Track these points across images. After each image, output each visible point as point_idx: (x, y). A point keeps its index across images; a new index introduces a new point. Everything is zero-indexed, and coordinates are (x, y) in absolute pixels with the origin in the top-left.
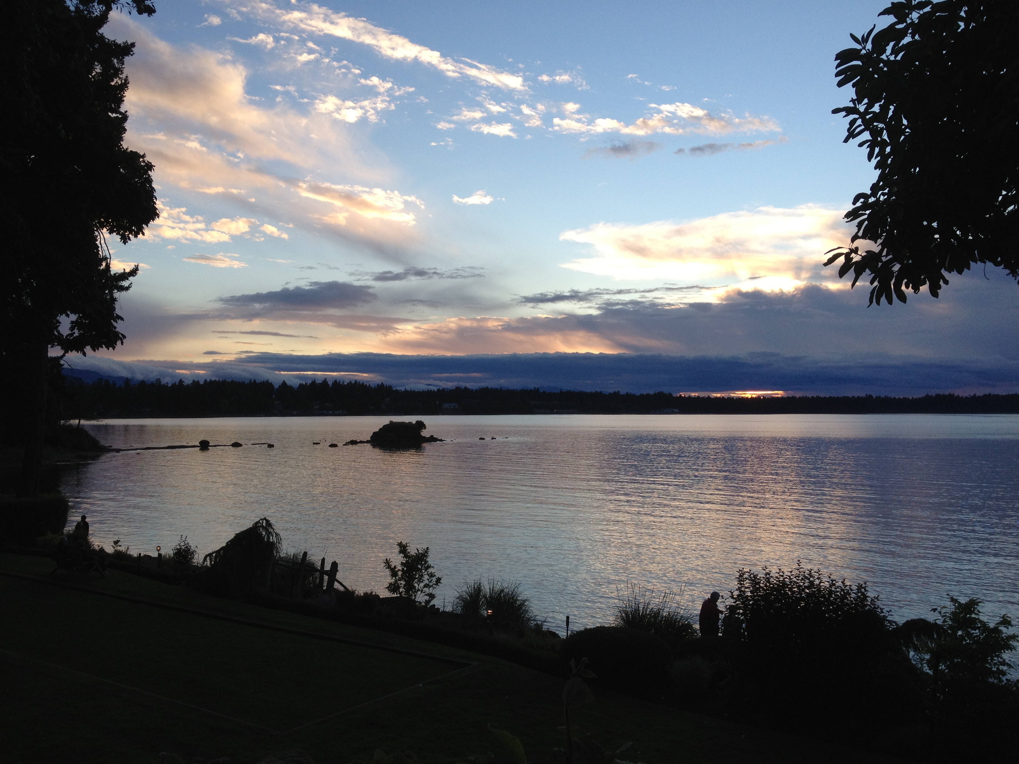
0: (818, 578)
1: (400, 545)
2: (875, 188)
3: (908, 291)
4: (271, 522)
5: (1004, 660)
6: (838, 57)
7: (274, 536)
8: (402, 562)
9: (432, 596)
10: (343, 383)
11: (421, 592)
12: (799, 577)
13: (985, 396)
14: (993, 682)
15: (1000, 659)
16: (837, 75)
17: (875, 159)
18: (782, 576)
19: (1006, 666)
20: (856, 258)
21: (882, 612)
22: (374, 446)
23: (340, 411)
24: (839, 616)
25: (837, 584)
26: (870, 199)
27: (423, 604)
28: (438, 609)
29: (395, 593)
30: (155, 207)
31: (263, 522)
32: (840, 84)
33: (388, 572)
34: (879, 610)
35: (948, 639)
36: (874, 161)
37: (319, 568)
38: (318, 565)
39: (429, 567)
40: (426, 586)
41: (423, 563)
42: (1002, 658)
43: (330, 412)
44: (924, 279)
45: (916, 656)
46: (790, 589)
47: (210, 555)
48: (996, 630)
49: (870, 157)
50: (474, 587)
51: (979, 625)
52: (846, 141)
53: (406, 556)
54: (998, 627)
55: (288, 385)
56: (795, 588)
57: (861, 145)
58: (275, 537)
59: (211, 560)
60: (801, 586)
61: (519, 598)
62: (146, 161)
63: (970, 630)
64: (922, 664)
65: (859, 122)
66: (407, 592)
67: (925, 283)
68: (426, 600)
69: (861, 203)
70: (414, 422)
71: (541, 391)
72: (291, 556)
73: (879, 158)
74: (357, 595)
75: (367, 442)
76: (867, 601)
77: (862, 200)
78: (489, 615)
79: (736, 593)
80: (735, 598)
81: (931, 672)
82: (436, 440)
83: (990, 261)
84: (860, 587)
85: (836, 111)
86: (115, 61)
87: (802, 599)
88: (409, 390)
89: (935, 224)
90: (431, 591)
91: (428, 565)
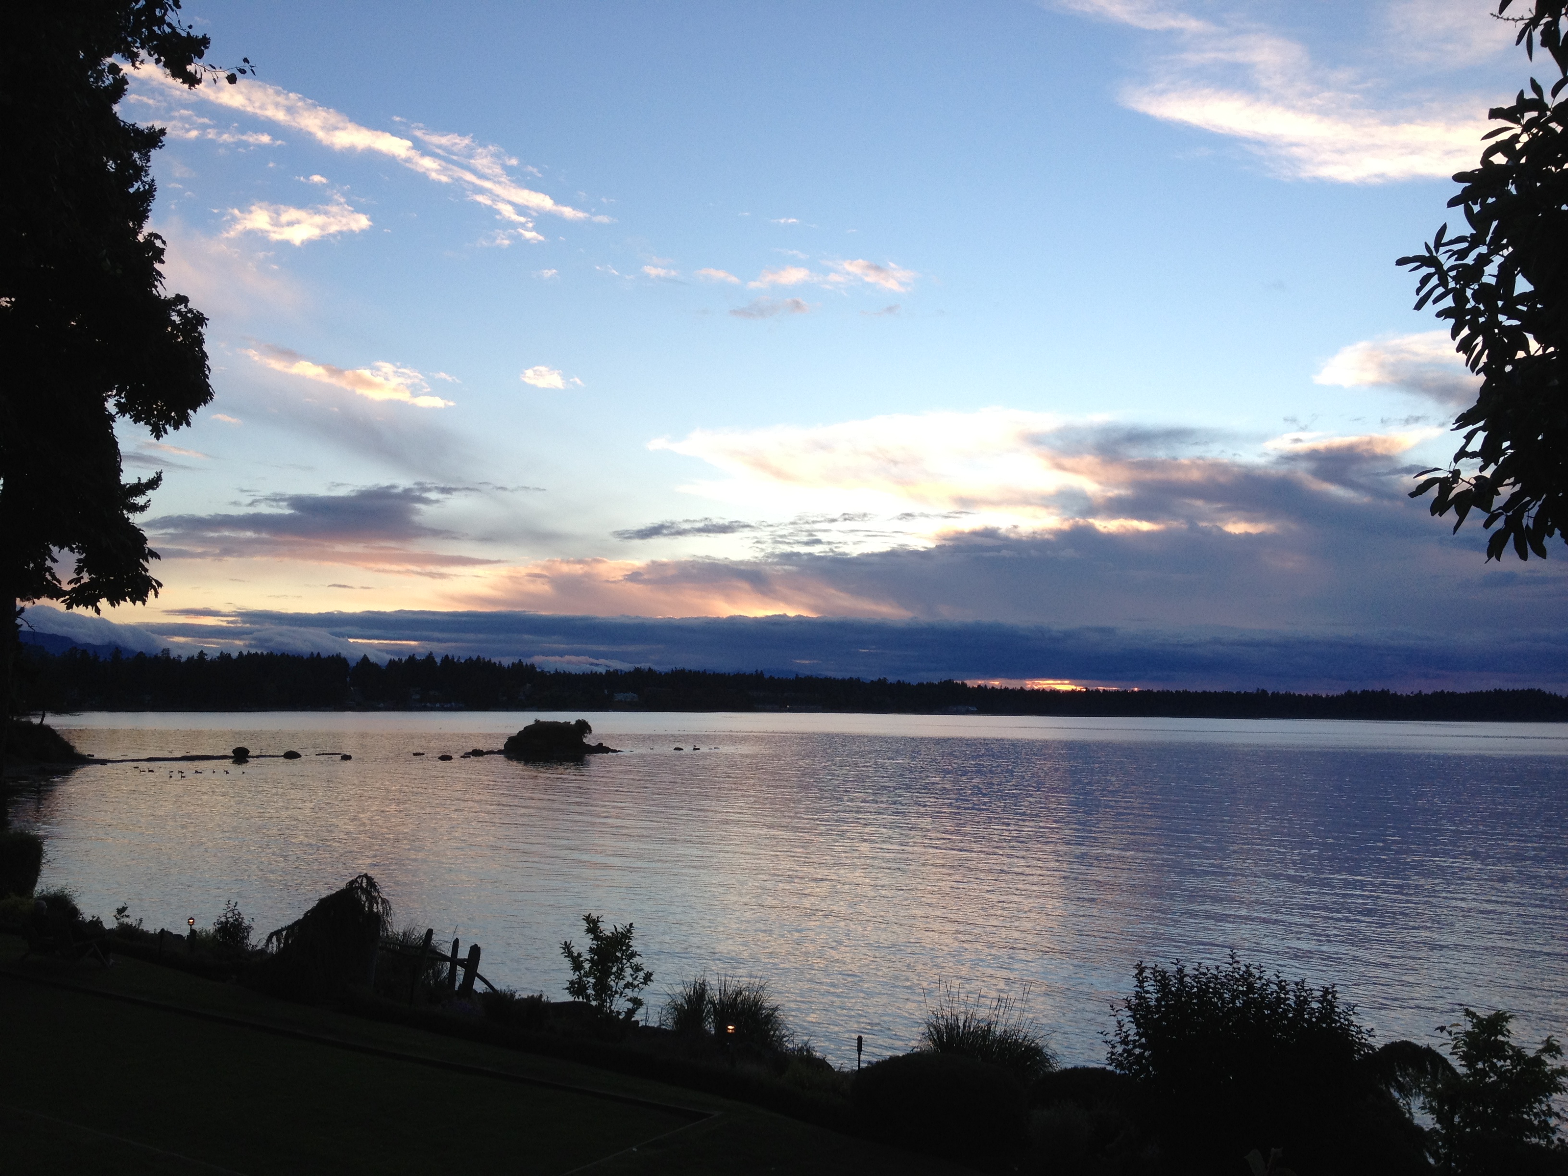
0: (1261, 978)
1: (588, 919)
4: (375, 881)
5: (1551, 1109)
7: (380, 903)
8: (590, 947)
9: (638, 1003)
11: (621, 995)
12: (1230, 976)
14: (1539, 1144)
15: (1543, 1107)
18: (1204, 974)
19: (1554, 1118)
21: (1359, 1032)
22: (510, 759)
23: (453, 704)
25: (1289, 987)
27: (624, 1016)
28: (640, 1024)
29: (581, 997)
30: (207, 383)
31: (362, 881)
33: (567, 964)
34: (1355, 1029)
37: (449, 955)
38: (448, 951)
39: (633, 955)
40: (627, 986)
41: (624, 948)
42: (1546, 1105)
43: (438, 705)
46: (1218, 996)
47: (277, 933)
48: (1537, 1061)
50: (695, 988)
51: (1511, 1053)
52: (1417, 308)
53: (596, 938)
54: (1540, 1056)
55: (372, 661)
56: (1225, 993)
57: (1440, 316)
58: (382, 905)
59: (278, 940)
60: (1234, 990)
61: (765, 1006)
62: (195, 311)
63: (1495, 1061)
65: (1436, 280)
66: (598, 996)
68: (628, 1010)
70: (573, 722)
71: (767, 676)
75: (500, 752)
76: (1336, 1013)
79: (1134, 1001)
80: (1132, 1010)
82: (607, 750)
84: (1326, 992)
86: (136, 155)
87: (1237, 1011)
88: (562, 672)
90: (635, 995)
91: (632, 953)
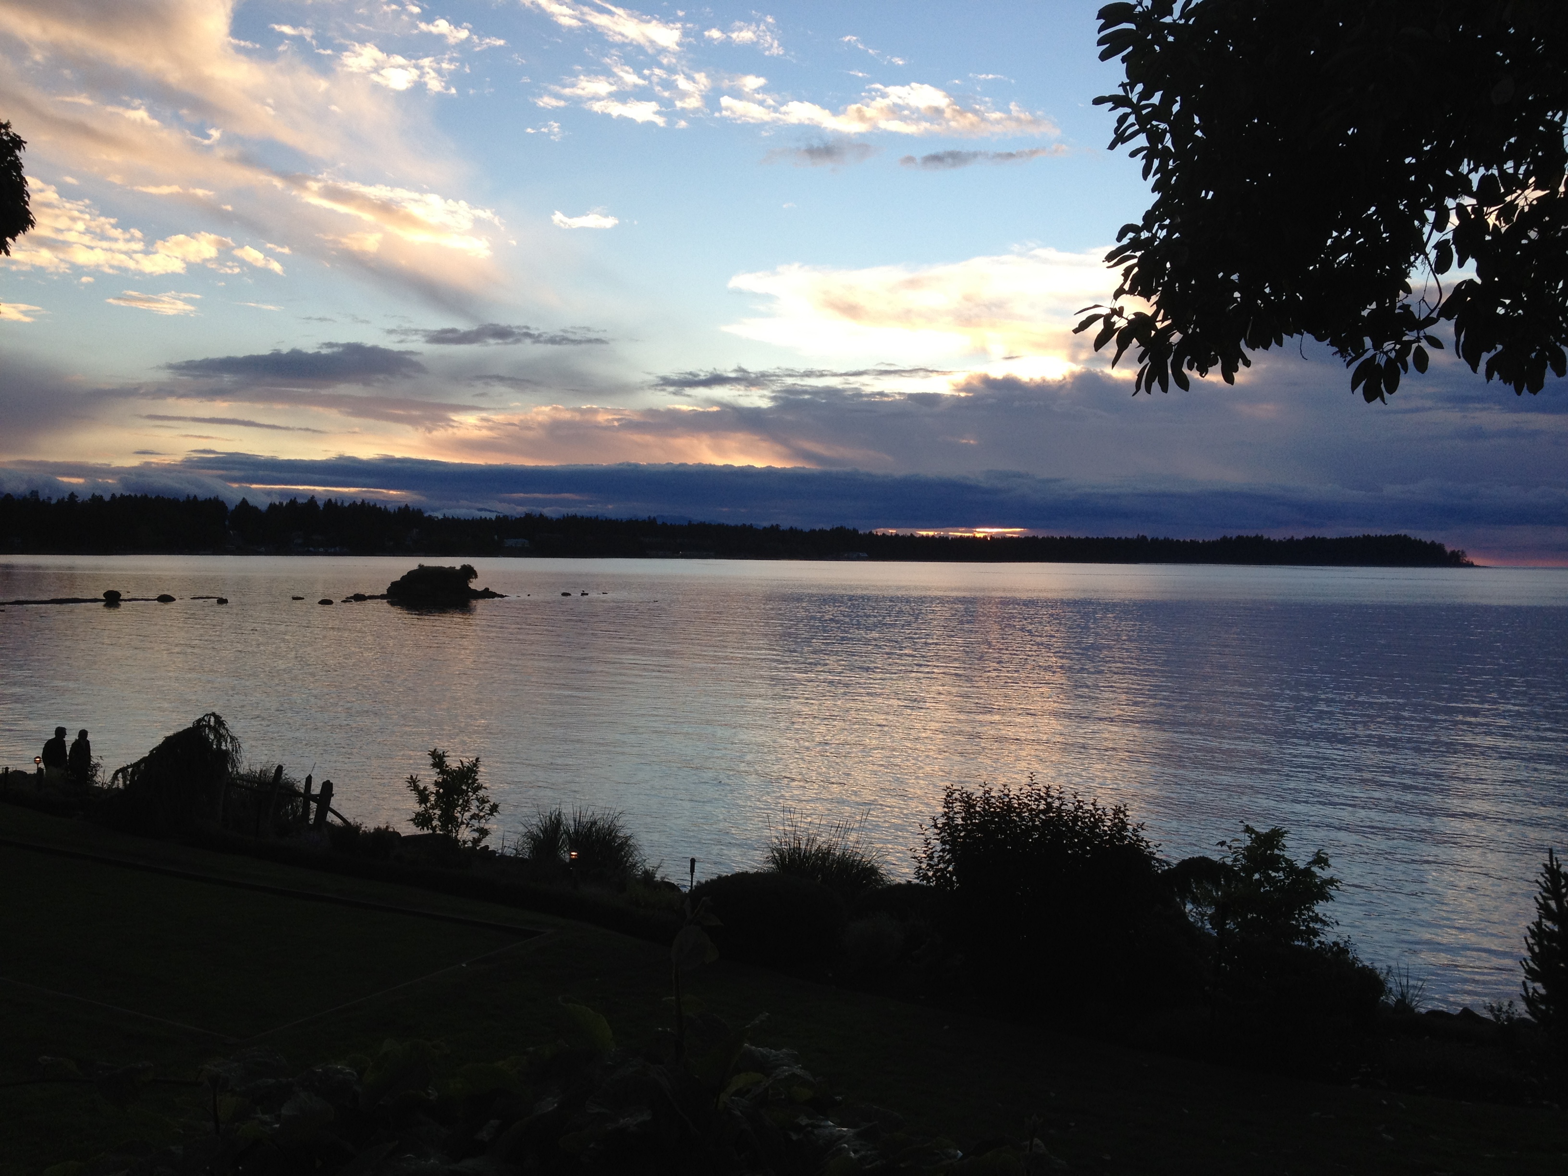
0: (1059, 798)
1: (434, 754)
2: (1150, 218)
3: (1193, 375)
4: (223, 719)
5: (1317, 915)
6: (1102, 14)
7: (229, 740)
8: (436, 781)
9: (484, 832)
10: (342, 503)
11: (467, 826)
12: (1031, 797)
13: (1307, 539)
14: (1301, 946)
15: (1311, 914)
16: (1100, 42)
17: (1154, 176)
18: (1008, 795)
19: (1319, 923)
20: (1120, 323)
21: (1148, 847)
22: (392, 604)
23: (337, 548)
24: (1088, 852)
25: (1086, 807)
26: (1142, 234)
27: (470, 844)
28: (494, 852)
29: (425, 828)
30: (27, 209)
31: (209, 720)
32: (1104, 57)
33: (414, 795)
34: (1144, 844)
35: (1240, 886)
36: (1152, 180)
37: (302, 791)
38: (301, 787)
39: (480, 787)
40: (473, 817)
41: (470, 781)
42: (1313, 912)
43: (321, 550)
44: (1215, 356)
45: (1195, 910)
46: (1019, 815)
47: (123, 770)
48: (1307, 872)
49: (1145, 174)
50: (551, 818)
51: (1284, 865)
52: (1112, 146)
53: (442, 772)
54: (1310, 868)
55: (251, 504)
56: (1025, 812)
57: (1133, 154)
58: (231, 742)
59: (124, 777)
60: (1034, 810)
61: (620, 835)
62: (11, 134)
63: (1270, 872)
64: (1202, 922)
65: (1132, 119)
66: (444, 826)
67: (1216, 363)
68: (474, 838)
69: (1130, 239)
70: (458, 567)
71: (659, 522)
72: (256, 772)
73: (1159, 176)
74: (365, 831)
75: (382, 597)
76: (1127, 830)
77: (1131, 235)
78: (573, 859)
79: (941, 821)
80: (939, 828)
81: (1214, 933)
82: (493, 595)
83: (1308, 332)
84: (1117, 811)
85: (1098, 101)
87: (1035, 828)
88: (451, 517)
89: (1235, 277)
90: (482, 825)
91: (478, 786)
